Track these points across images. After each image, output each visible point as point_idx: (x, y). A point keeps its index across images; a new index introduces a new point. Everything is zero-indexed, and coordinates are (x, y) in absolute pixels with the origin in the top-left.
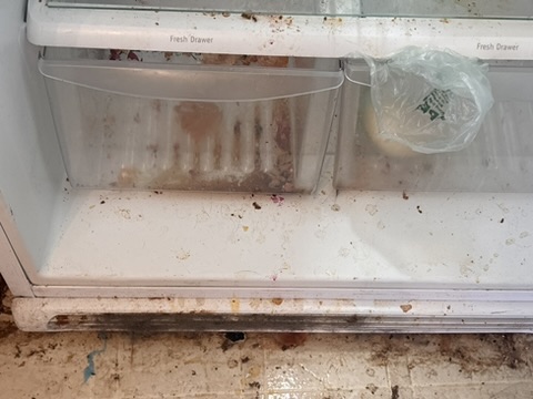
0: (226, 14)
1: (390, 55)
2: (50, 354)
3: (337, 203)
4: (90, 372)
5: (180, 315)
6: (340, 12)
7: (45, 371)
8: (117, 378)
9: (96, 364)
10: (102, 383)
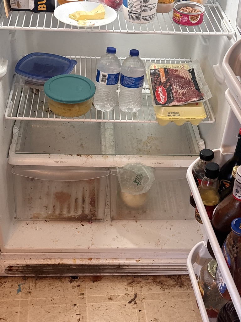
0: (72, 155)
1: (123, 166)
2: (4, 285)
3: (112, 224)
4: (19, 291)
5: (54, 265)
6: (107, 154)
7: (2, 290)
8: (30, 292)
9: (22, 288)
10: (24, 294)
